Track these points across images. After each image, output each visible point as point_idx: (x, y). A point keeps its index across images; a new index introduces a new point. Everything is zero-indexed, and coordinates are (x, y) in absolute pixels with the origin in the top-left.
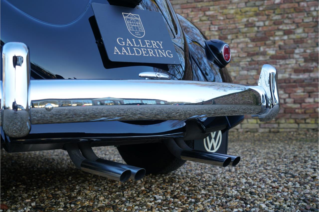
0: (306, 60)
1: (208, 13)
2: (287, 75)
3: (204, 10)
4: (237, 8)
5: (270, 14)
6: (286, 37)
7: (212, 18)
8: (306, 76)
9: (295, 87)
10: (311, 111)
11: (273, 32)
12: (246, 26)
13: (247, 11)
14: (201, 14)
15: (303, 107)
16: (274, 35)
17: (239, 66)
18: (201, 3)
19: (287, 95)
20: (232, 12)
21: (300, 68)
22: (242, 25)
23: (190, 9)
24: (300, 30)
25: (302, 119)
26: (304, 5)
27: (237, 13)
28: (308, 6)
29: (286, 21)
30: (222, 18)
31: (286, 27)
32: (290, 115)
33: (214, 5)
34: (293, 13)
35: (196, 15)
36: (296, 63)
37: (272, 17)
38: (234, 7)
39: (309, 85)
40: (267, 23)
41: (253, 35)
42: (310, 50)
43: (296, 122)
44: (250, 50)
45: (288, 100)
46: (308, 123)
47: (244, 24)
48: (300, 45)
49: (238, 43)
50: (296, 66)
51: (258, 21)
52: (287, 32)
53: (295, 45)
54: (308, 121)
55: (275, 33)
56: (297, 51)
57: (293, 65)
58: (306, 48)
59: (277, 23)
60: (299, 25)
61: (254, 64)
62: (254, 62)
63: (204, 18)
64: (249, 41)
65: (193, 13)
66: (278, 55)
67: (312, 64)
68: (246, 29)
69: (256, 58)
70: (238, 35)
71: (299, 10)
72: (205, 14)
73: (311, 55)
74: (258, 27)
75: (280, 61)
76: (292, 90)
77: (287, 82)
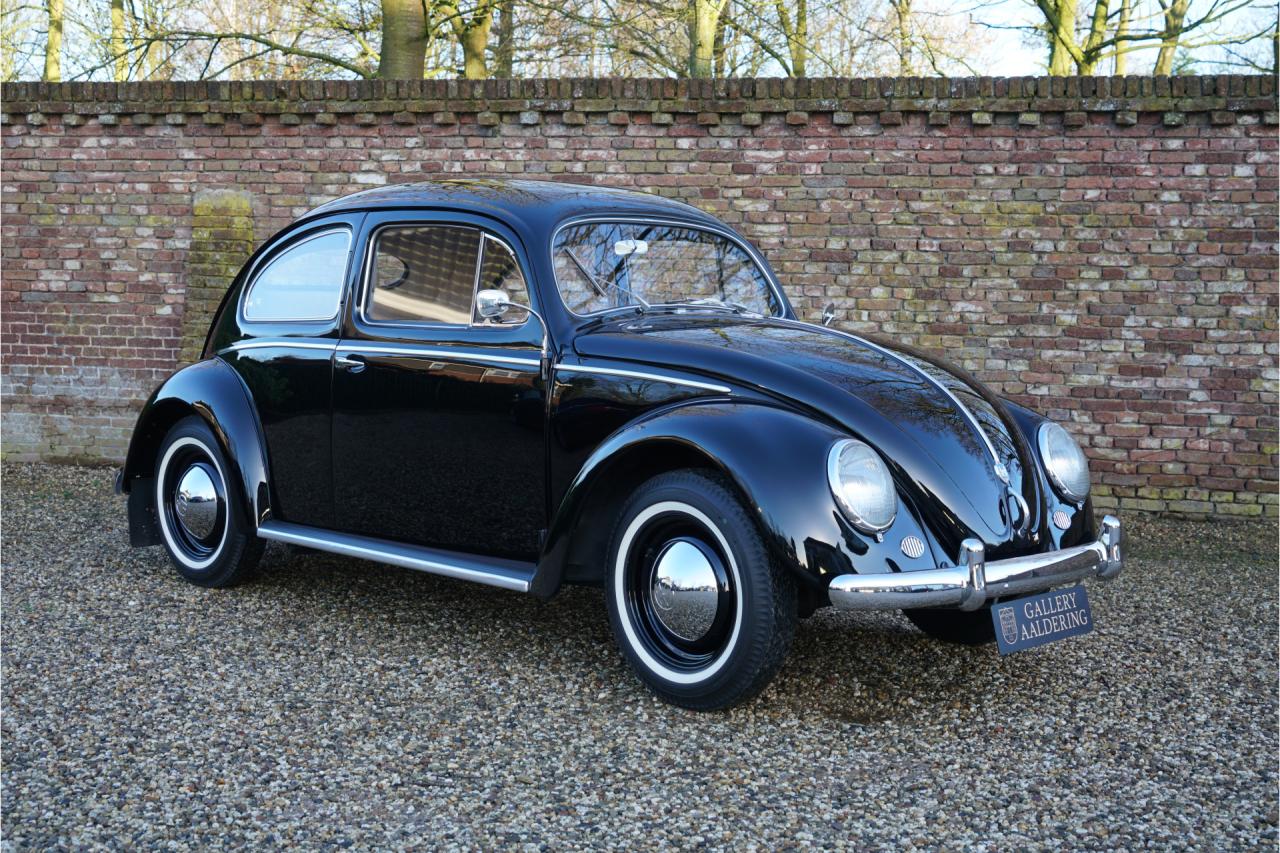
0: (1149, 347)
1: (915, 205)
2: (1101, 379)
3: (906, 197)
4: (991, 200)
5: (1071, 224)
6: (1105, 286)
7: (925, 219)
8: (1146, 383)
9: (1119, 408)
10: (1152, 469)
11: (1074, 270)
12: (1010, 247)
13: (1015, 212)
14: (897, 205)
15: (1133, 458)
16: (1077, 277)
17: (985, 345)
18: (900, 177)
19: (1098, 428)
20: (978, 208)
21: (1135, 365)
22: (1001, 245)
23: (871, 191)
24: (1140, 272)
25: (1130, 487)
26: (1154, 210)
27: (989, 214)
28: (1164, 215)
29: (1110, 246)
30: (951, 222)
31: (1109, 259)
32: (1101, 474)
33: (932, 187)
34: (1127, 227)
35: (884, 209)
36: (1125, 351)
37: (1076, 233)
38: (983, 198)
39: (1152, 407)
40: (1062, 246)
41: (1025, 272)
42: (1162, 322)
43: (1114, 494)
44: (1015, 309)
45: (1098, 439)
46: (1143, 498)
47: (1006, 241)
48: (1138, 308)
49: (987, 290)
50: (1124, 359)
51: (1040, 239)
52: (1109, 274)
53: (1127, 308)
54: (1141, 492)
55: (1080, 272)
56: (1129, 322)
57: (1118, 354)
58: (1152, 316)
59: (1085, 248)
60: (1140, 258)
61: (1024, 345)
62: (1022, 340)
63: (905, 218)
64: (1015, 286)
65: (877, 201)
66: (1083, 326)
67: (1163, 357)
68: (1010, 255)
69: (1029, 331)
70: (989, 268)
71: (1141, 222)
72: (908, 206)
73: (1162, 333)
74: (1040, 254)
75: (1088, 342)
76: (1111, 417)
77: (1100, 394)
